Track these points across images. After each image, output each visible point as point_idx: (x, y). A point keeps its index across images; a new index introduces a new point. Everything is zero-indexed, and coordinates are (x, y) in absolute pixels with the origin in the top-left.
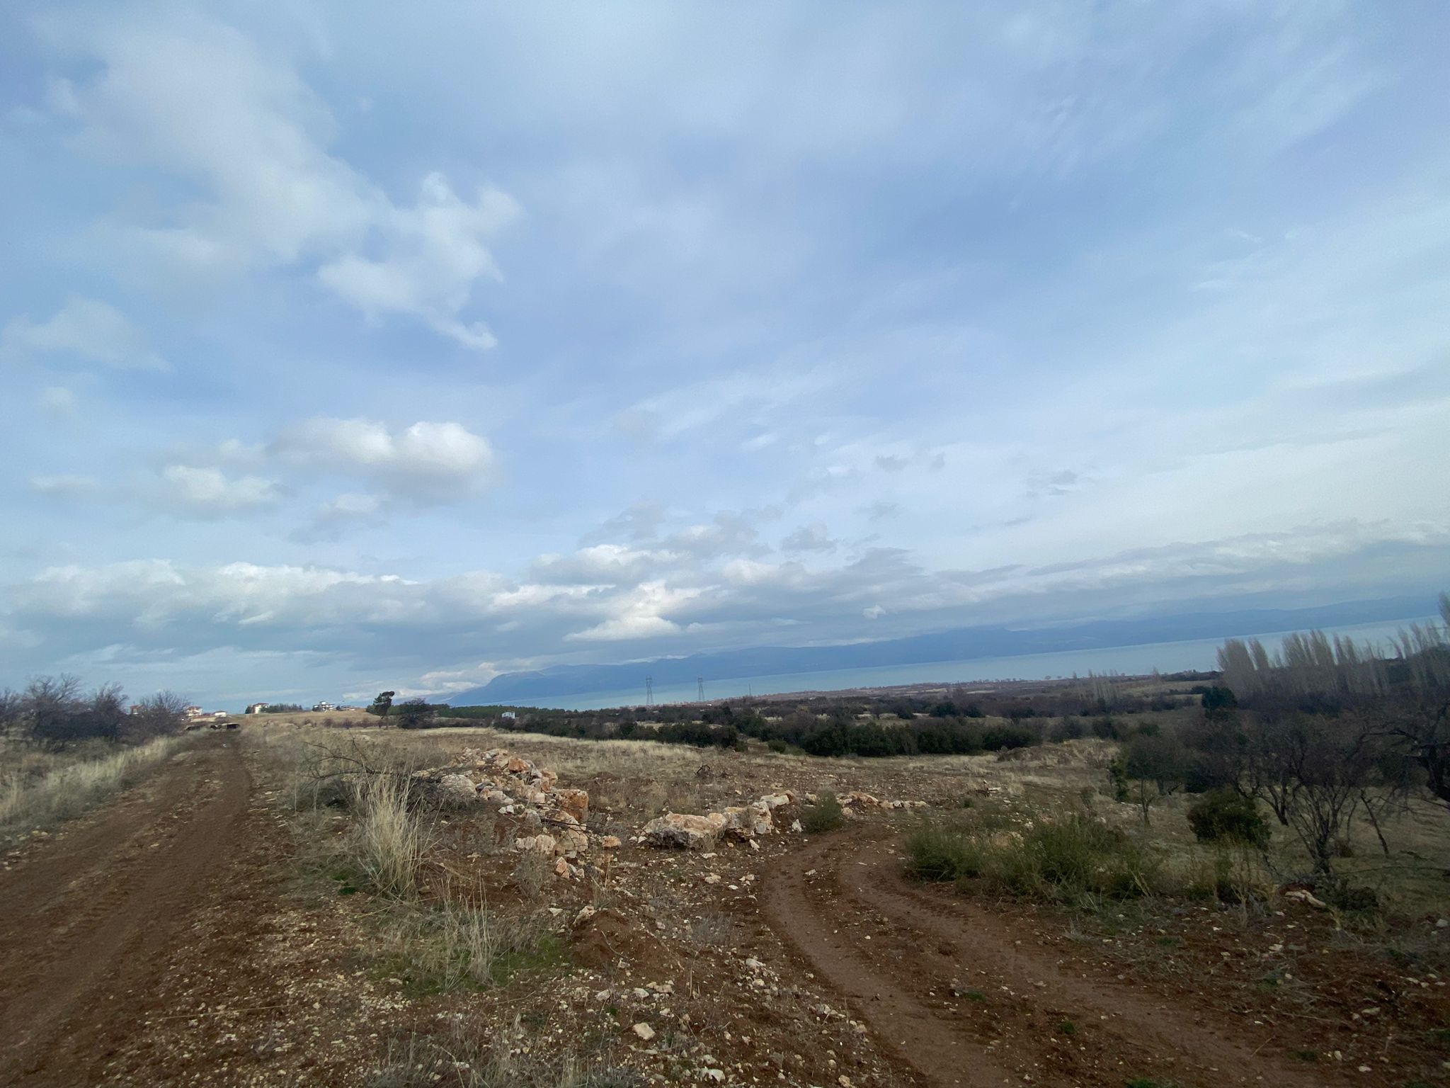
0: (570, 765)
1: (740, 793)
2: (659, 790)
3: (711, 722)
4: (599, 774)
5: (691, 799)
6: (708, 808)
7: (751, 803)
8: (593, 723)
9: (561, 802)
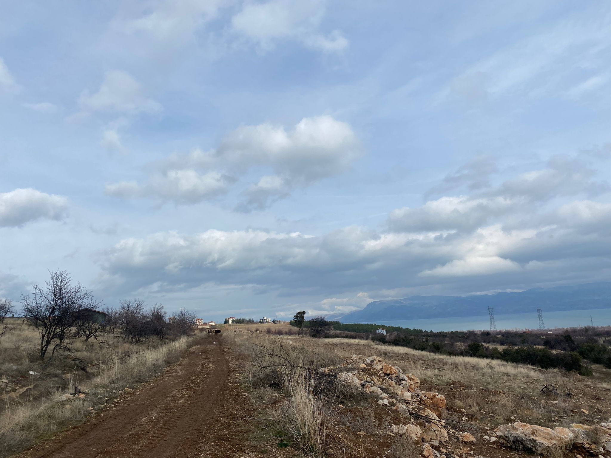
0: (429, 373)
1: (587, 413)
2: (506, 400)
3: (552, 348)
4: (454, 383)
5: (537, 413)
6: (554, 421)
7: (598, 423)
8: (446, 342)
9: (424, 401)
